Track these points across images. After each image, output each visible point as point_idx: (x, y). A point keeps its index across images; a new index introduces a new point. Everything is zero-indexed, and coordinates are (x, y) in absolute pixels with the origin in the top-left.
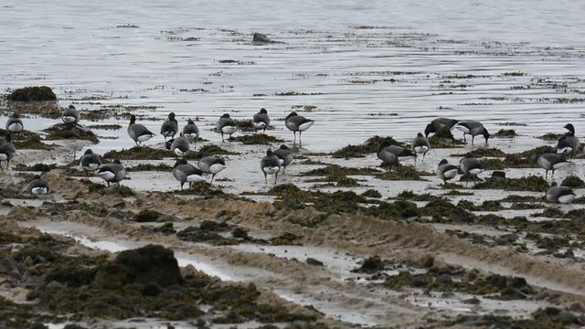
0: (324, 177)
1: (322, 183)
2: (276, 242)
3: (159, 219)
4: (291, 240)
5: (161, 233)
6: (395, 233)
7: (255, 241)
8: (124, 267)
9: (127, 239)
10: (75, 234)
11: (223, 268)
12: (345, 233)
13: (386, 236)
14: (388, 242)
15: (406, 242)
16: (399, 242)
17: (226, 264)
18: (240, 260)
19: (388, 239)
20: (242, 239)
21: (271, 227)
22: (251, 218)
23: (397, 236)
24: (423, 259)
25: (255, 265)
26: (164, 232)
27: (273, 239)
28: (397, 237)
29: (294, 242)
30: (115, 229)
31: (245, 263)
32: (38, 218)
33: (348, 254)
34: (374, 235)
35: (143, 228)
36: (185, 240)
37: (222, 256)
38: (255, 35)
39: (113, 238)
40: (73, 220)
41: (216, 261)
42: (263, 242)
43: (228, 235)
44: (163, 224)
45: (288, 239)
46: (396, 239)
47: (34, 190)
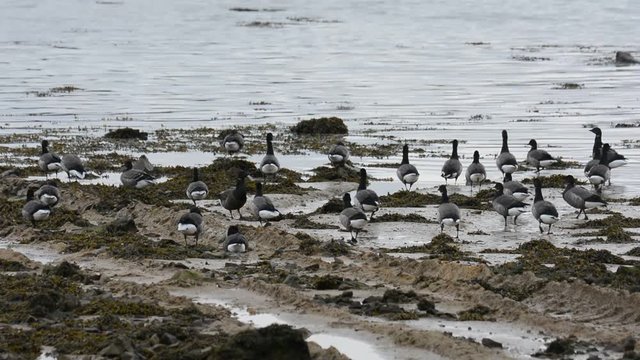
0: (597, 230)
1: (589, 238)
2: (465, 317)
3: (340, 287)
4: (484, 314)
5: (333, 304)
6: (615, 306)
7: (439, 316)
8: (240, 351)
9: (291, 312)
10: (237, 305)
11: (385, 349)
12: (562, 305)
13: (605, 309)
14: (606, 316)
15: (625, 318)
16: (618, 317)
17: (391, 345)
18: (407, 339)
19: (606, 313)
20: (425, 312)
21: (470, 297)
22: (451, 285)
23: (616, 309)
24: (623, 341)
25: (422, 347)
26: (337, 302)
27: (461, 313)
28: (617, 311)
29: (485, 316)
30: (285, 298)
31: (413, 343)
32: (204, 283)
33: (541, 333)
34: (593, 307)
35: (316, 297)
36: (357, 313)
37: (390, 333)
38: (619, 54)
39: (278, 310)
40: (244, 287)
41: (382, 340)
42: (449, 317)
43: (412, 307)
44: (341, 293)
45: (478, 313)
46: (615, 313)
47: (230, 247)
